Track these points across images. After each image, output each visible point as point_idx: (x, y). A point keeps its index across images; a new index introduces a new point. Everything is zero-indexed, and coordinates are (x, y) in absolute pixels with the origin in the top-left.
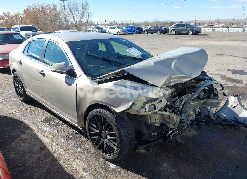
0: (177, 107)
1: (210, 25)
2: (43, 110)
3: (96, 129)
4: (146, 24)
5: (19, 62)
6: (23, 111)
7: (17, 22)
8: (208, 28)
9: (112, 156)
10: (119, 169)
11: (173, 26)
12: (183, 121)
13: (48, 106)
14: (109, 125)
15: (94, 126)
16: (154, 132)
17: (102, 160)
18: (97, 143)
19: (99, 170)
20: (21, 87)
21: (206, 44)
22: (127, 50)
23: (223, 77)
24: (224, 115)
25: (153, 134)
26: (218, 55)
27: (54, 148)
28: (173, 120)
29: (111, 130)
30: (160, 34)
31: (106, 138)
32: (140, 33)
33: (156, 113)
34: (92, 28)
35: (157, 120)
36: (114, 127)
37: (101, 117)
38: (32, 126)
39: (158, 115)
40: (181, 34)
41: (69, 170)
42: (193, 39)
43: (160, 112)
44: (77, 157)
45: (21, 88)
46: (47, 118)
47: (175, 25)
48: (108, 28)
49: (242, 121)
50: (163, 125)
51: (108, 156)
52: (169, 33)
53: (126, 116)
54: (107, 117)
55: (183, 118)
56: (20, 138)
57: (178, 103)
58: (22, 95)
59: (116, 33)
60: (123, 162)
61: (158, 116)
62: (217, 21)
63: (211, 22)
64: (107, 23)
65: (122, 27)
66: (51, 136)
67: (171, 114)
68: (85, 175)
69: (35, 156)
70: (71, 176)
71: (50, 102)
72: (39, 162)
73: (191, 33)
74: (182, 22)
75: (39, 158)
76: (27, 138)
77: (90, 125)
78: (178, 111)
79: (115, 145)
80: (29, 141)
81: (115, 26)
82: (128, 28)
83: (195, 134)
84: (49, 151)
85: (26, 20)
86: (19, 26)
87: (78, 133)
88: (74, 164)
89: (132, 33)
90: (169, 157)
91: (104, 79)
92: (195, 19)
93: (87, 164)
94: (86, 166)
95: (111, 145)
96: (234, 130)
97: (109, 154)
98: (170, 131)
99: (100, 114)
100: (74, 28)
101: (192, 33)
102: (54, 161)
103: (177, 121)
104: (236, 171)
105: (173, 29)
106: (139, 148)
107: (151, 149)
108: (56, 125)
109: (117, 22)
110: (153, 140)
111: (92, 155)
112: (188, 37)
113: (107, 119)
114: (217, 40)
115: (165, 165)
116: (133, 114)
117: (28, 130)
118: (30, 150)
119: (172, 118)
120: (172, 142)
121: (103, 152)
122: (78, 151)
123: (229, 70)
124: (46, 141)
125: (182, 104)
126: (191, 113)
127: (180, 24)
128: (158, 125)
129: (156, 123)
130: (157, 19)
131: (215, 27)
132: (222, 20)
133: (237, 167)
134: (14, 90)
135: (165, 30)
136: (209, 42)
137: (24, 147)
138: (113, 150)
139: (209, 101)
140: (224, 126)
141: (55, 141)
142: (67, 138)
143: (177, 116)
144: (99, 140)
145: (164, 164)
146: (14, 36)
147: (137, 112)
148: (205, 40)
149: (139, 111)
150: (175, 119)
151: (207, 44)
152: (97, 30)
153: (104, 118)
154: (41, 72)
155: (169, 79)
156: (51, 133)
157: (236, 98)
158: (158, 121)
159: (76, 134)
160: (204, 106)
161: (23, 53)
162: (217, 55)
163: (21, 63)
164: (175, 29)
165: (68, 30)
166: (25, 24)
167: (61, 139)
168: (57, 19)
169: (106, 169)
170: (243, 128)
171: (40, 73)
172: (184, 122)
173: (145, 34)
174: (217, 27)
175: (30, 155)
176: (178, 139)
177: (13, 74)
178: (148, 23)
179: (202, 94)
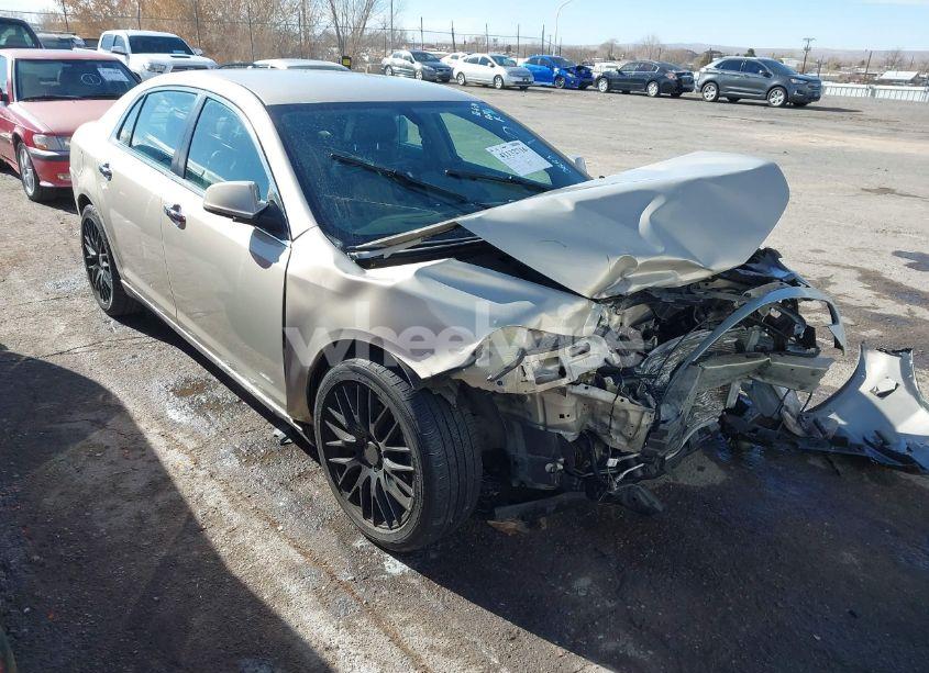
0: (650, 376)
1: (863, 70)
2: (177, 351)
3: (346, 431)
4: (610, 53)
5: (101, 170)
6: (108, 347)
7: (122, 16)
8: (851, 85)
9: (394, 531)
10: (417, 580)
11: (711, 66)
12: (662, 426)
13: (196, 338)
14: (389, 418)
15: (341, 418)
16: (554, 461)
17: (360, 542)
18: (347, 482)
19: (346, 576)
20: (105, 259)
21: (829, 144)
22: (493, 148)
23: (870, 278)
24: (841, 422)
25: (548, 467)
26: (867, 190)
27: (198, 489)
28: (626, 421)
29: (398, 439)
30: (658, 96)
31: (380, 465)
32: (583, 87)
33: (563, 391)
34: (400, 57)
35: (567, 418)
36: (405, 429)
37: (365, 389)
38: (131, 405)
39: (575, 399)
40: (742, 100)
41: (238, 569)
42: (782, 125)
43: (580, 389)
44: (274, 524)
45: (105, 264)
46: (187, 381)
47: (721, 64)
48: (461, 60)
49: (903, 450)
50: (589, 437)
51: (382, 531)
52: (694, 94)
53: (451, 390)
54: (385, 390)
55: (663, 417)
56: (83, 443)
57: (656, 362)
58: (109, 290)
59: (490, 80)
60: (433, 556)
61: (573, 403)
62: (891, 58)
63: (866, 58)
64: (459, 40)
65: (515, 60)
66: (191, 444)
67: (620, 398)
68: (294, 589)
69: (130, 509)
70: (244, 587)
71: (202, 326)
72: (140, 529)
73: (778, 98)
74: (751, 52)
75: (140, 517)
76: (107, 443)
77: (326, 416)
78: (649, 389)
79: (407, 495)
80: (115, 454)
81: (487, 56)
82: (538, 67)
83: (718, 483)
84: (179, 495)
85: (158, 10)
86: (124, 34)
87: (289, 440)
88: (260, 548)
89: (551, 84)
90: (604, 556)
91: (387, 253)
92: (805, 44)
93: (305, 554)
94: (299, 559)
95: (395, 493)
96: (867, 479)
97: (385, 525)
98: (612, 462)
99: (363, 380)
100: (332, 53)
101: (782, 97)
102: (193, 530)
103: (639, 427)
104: (844, 626)
105: (709, 77)
106: (497, 511)
107: (543, 520)
108: (216, 406)
109: (495, 40)
110: (551, 488)
111: (327, 523)
112: (762, 115)
113: (384, 398)
114: (880, 131)
115: (583, 583)
116: (479, 388)
117: (118, 416)
118: (114, 486)
119: (622, 415)
120: (619, 502)
121: (366, 516)
122: (281, 504)
123: (898, 254)
124: (174, 459)
125: (672, 364)
126: (703, 404)
127: (740, 62)
128: (571, 437)
129: (566, 428)
130: (653, 38)
131: (882, 82)
132: (913, 54)
133: (851, 612)
134: (83, 270)
135: (679, 81)
136: (842, 137)
137: (97, 472)
138: (402, 509)
139: (780, 363)
140: (831, 462)
141: (204, 462)
142: (248, 457)
143: (643, 408)
144: (356, 472)
145: (582, 580)
146: (101, 70)
147: (491, 380)
148: (834, 129)
149: (498, 377)
150: (634, 418)
151: (837, 144)
152: (418, 66)
153: (374, 395)
154: (173, 212)
155: (623, 267)
156: (193, 434)
157: (897, 360)
158: (570, 421)
159: (283, 443)
160: (758, 379)
161: (118, 137)
162: (864, 193)
163: (108, 175)
164: (719, 81)
165: (312, 58)
166: (152, 28)
167: (226, 456)
168: (272, 12)
169: (369, 575)
170: (903, 475)
171: (168, 214)
172: (666, 433)
173: (598, 91)
174: (890, 82)
175: (110, 502)
176: (644, 495)
177: (81, 210)
178: (619, 48)
179: (755, 337)
